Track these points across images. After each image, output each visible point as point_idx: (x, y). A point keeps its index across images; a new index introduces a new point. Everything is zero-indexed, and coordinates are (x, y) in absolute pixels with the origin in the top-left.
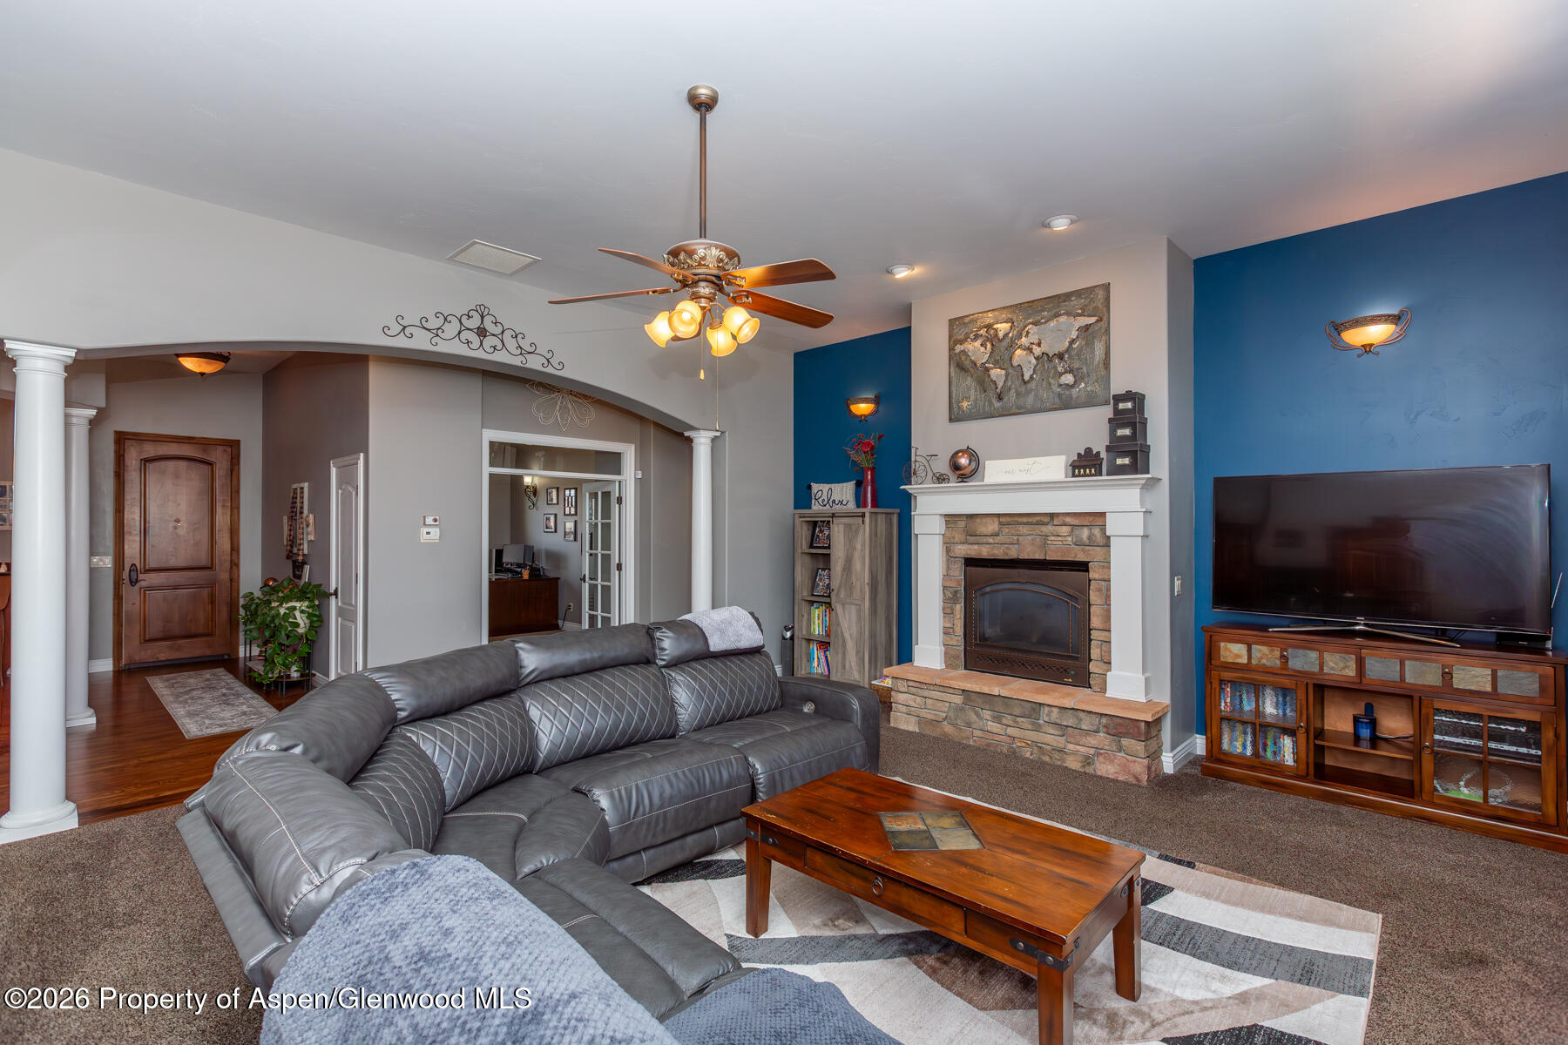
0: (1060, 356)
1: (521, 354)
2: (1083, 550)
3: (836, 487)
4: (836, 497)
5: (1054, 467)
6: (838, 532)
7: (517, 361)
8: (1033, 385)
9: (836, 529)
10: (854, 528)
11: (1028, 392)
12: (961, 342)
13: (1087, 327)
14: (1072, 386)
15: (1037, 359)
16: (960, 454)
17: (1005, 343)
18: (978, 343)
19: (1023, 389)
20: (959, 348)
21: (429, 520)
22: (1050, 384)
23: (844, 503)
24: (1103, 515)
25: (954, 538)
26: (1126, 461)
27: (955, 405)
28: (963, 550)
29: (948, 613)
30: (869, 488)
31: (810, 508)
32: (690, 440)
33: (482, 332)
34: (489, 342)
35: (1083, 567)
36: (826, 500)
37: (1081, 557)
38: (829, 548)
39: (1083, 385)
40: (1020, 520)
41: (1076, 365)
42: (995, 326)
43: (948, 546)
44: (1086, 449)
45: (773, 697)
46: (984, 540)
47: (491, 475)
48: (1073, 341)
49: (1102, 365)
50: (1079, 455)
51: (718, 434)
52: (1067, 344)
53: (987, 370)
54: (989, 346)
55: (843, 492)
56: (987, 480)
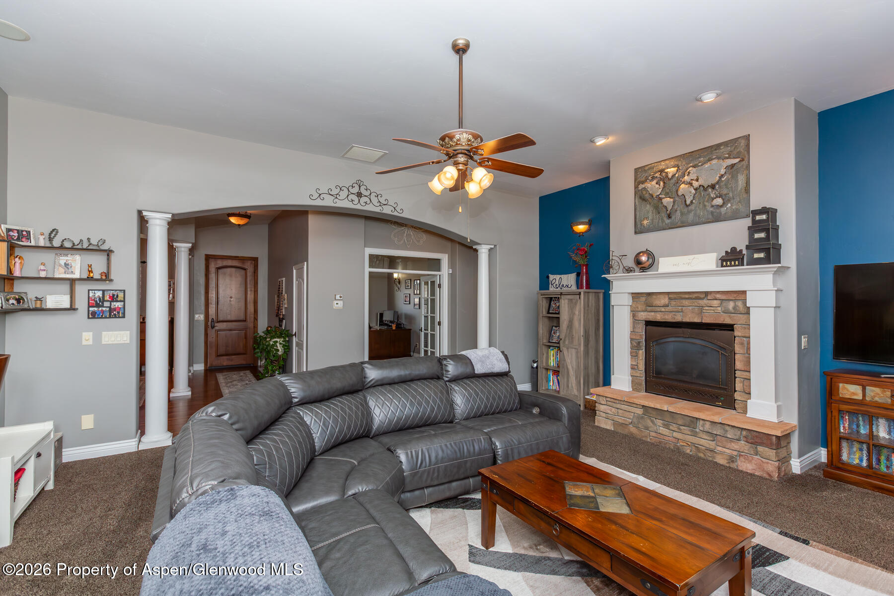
0: (713, 187)
1: (380, 205)
2: (730, 316)
3: (564, 277)
4: (564, 283)
5: (709, 261)
6: (564, 304)
7: (378, 210)
8: (692, 207)
9: (563, 301)
10: (574, 301)
11: (689, 212)
12: (643, 183)
13: (733, 166)
14: (721, 206)
15: (696, 189)
16: (642, 254)
17: (673, 181)
18: (654, 183)
19: (685, 210)
20: (641, 186)
21: (338, 297)
22: (705, 206)
23: (569, 286)
24: (744, 292)
25: (638, 308)
26: (762, 255)
27: (638, 223)
28: (644, 316)
29: (634, 355)
30: (585, 276)
31: (548, 289)
32: (476, 251)
33: (359, 195)
34: (363, 200)
35: (730, 327)
36: (558, 285)
37: (728, 321)
38: (559, 313)
39: (729, 205)
40: (683, 296)
41: (725, 191)
42: (666, 171)
43: (634, 313)
44: (732, 248)
45: (514, 403)
46: (658, 309)
47: (370, 273)
48: (722, 176)
49: (743, 190)
50: (727, 252)
51: (493, 247)
52: (718, 178)
53: (661, 199)
54: (662, 183)
55: (569, 280)
56: (661, 270)
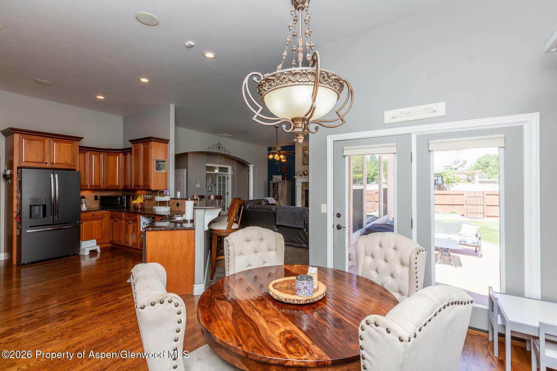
1: (225, 151)
3: (278, 176)
4: (278, 178)
6: (280, 186)
7: (224, 153)
10: (283, 185)
12: (305, 151)
16: (305, 171)
18: (308, 151)
20: (304, 152)
21: (198, 183)
23: (280, 179)
25: (303, 186)
27: (303, 162)
28: (305, 188)
29: (302, 200)
30: (285, 177)
31: (272, 180)
32: (249, 166)
33: (219, 148)
34: (220, 149)
36: (276, 179)
38: (278, 188)
43: (302, 188)
51: (255, 166)
55: (280, 177)
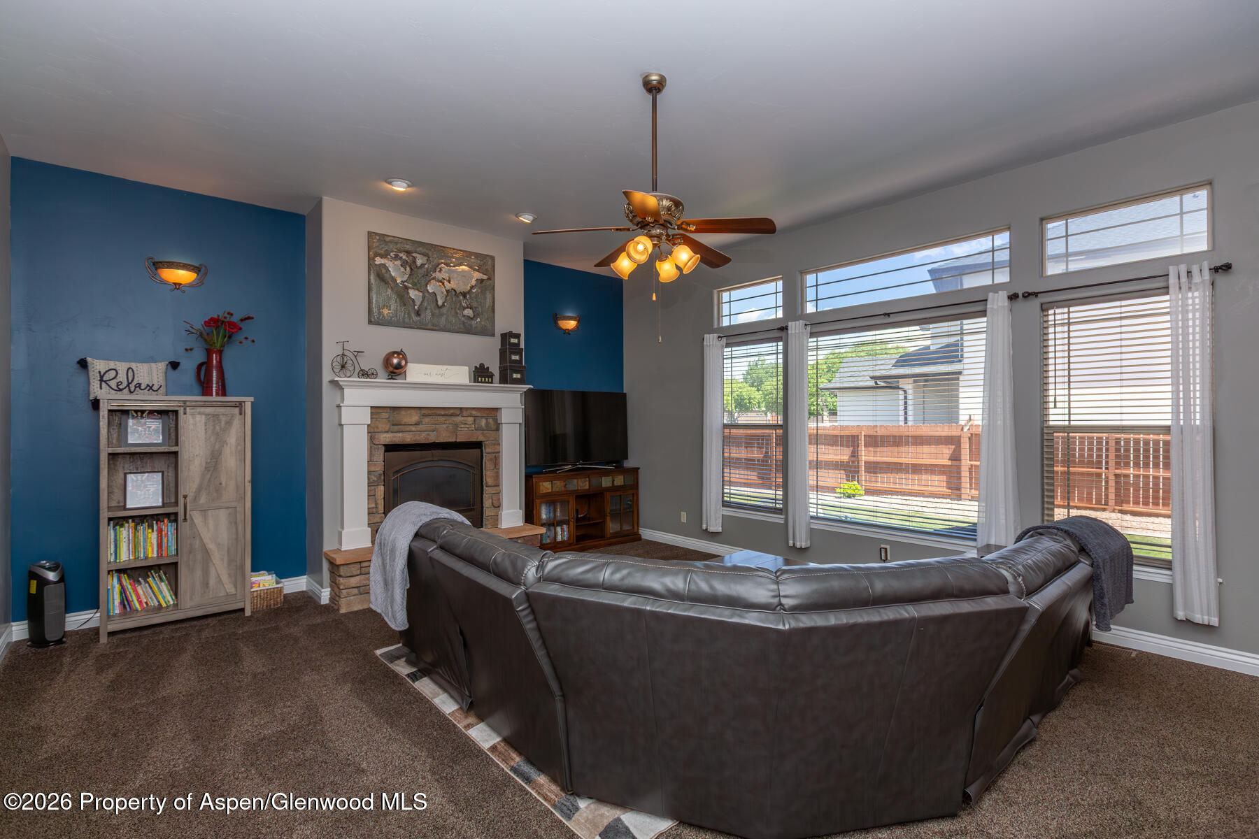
0: (464, 295)
2: (482, 433)
3: (140, 367)
4: (142, 379)
5: (461, 375)
8: (444, 310)
9: (191, 420)
10: (223, 419)
11: (442, 315)
12: (381, 256)
13: (482, 281)
14: (472, 319)
15: (448, 291)
17: (422, 271)
19: (437, 311)
20: (378, 261)
22: (457, 313)
23: (155, 388)
24: (497, 409)
25: (377, 427)
26: (519, 376)
27: (374, 310)
28: (387, 438)
29: (372, 494)
30: (215, 373)
35: (478, 445)
36: (125, 383)
37: (481, 439)
39: (479, 320)
40: (438, 412)
41: (475, 304)
42: (414, 255)
43: (372, 433)
44: (480, 364)
46: (408, 428)
48: (472, 287)
49: (490, 309)
50: (476, 367)
52: (469, 288)
53: (407, 288)
54: (408, 269)
55: (153, 374)
56: (409, 379)
